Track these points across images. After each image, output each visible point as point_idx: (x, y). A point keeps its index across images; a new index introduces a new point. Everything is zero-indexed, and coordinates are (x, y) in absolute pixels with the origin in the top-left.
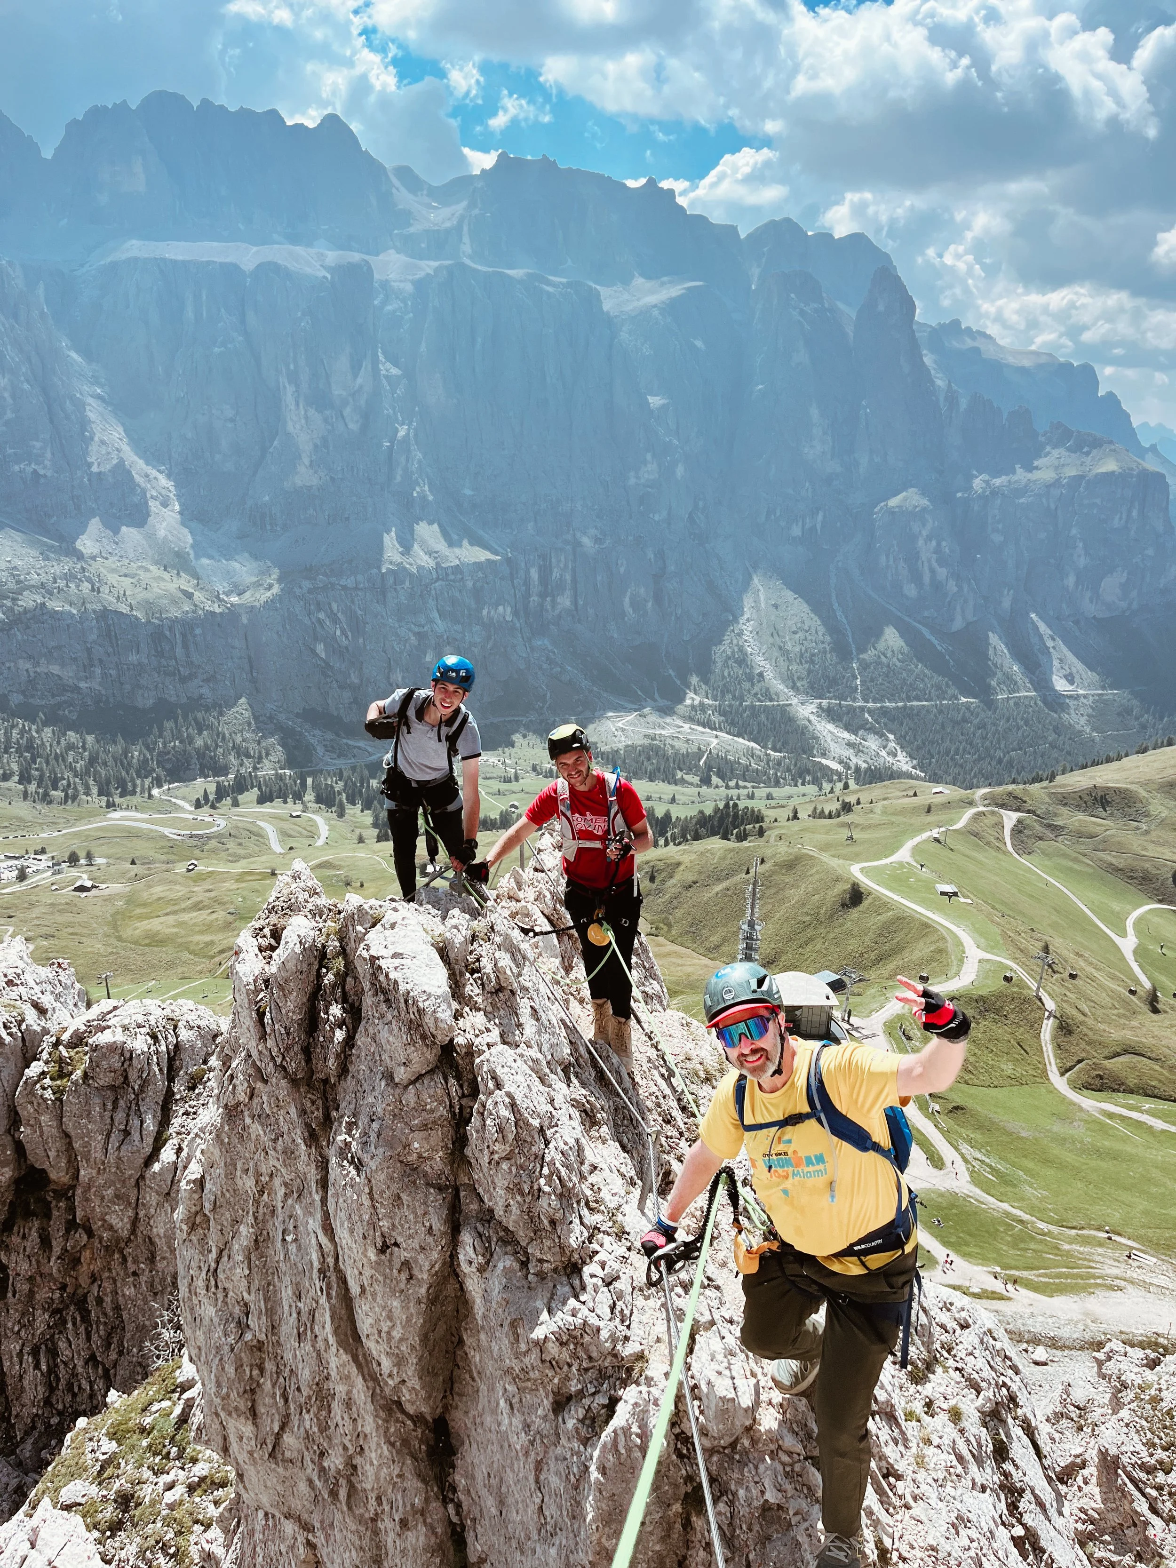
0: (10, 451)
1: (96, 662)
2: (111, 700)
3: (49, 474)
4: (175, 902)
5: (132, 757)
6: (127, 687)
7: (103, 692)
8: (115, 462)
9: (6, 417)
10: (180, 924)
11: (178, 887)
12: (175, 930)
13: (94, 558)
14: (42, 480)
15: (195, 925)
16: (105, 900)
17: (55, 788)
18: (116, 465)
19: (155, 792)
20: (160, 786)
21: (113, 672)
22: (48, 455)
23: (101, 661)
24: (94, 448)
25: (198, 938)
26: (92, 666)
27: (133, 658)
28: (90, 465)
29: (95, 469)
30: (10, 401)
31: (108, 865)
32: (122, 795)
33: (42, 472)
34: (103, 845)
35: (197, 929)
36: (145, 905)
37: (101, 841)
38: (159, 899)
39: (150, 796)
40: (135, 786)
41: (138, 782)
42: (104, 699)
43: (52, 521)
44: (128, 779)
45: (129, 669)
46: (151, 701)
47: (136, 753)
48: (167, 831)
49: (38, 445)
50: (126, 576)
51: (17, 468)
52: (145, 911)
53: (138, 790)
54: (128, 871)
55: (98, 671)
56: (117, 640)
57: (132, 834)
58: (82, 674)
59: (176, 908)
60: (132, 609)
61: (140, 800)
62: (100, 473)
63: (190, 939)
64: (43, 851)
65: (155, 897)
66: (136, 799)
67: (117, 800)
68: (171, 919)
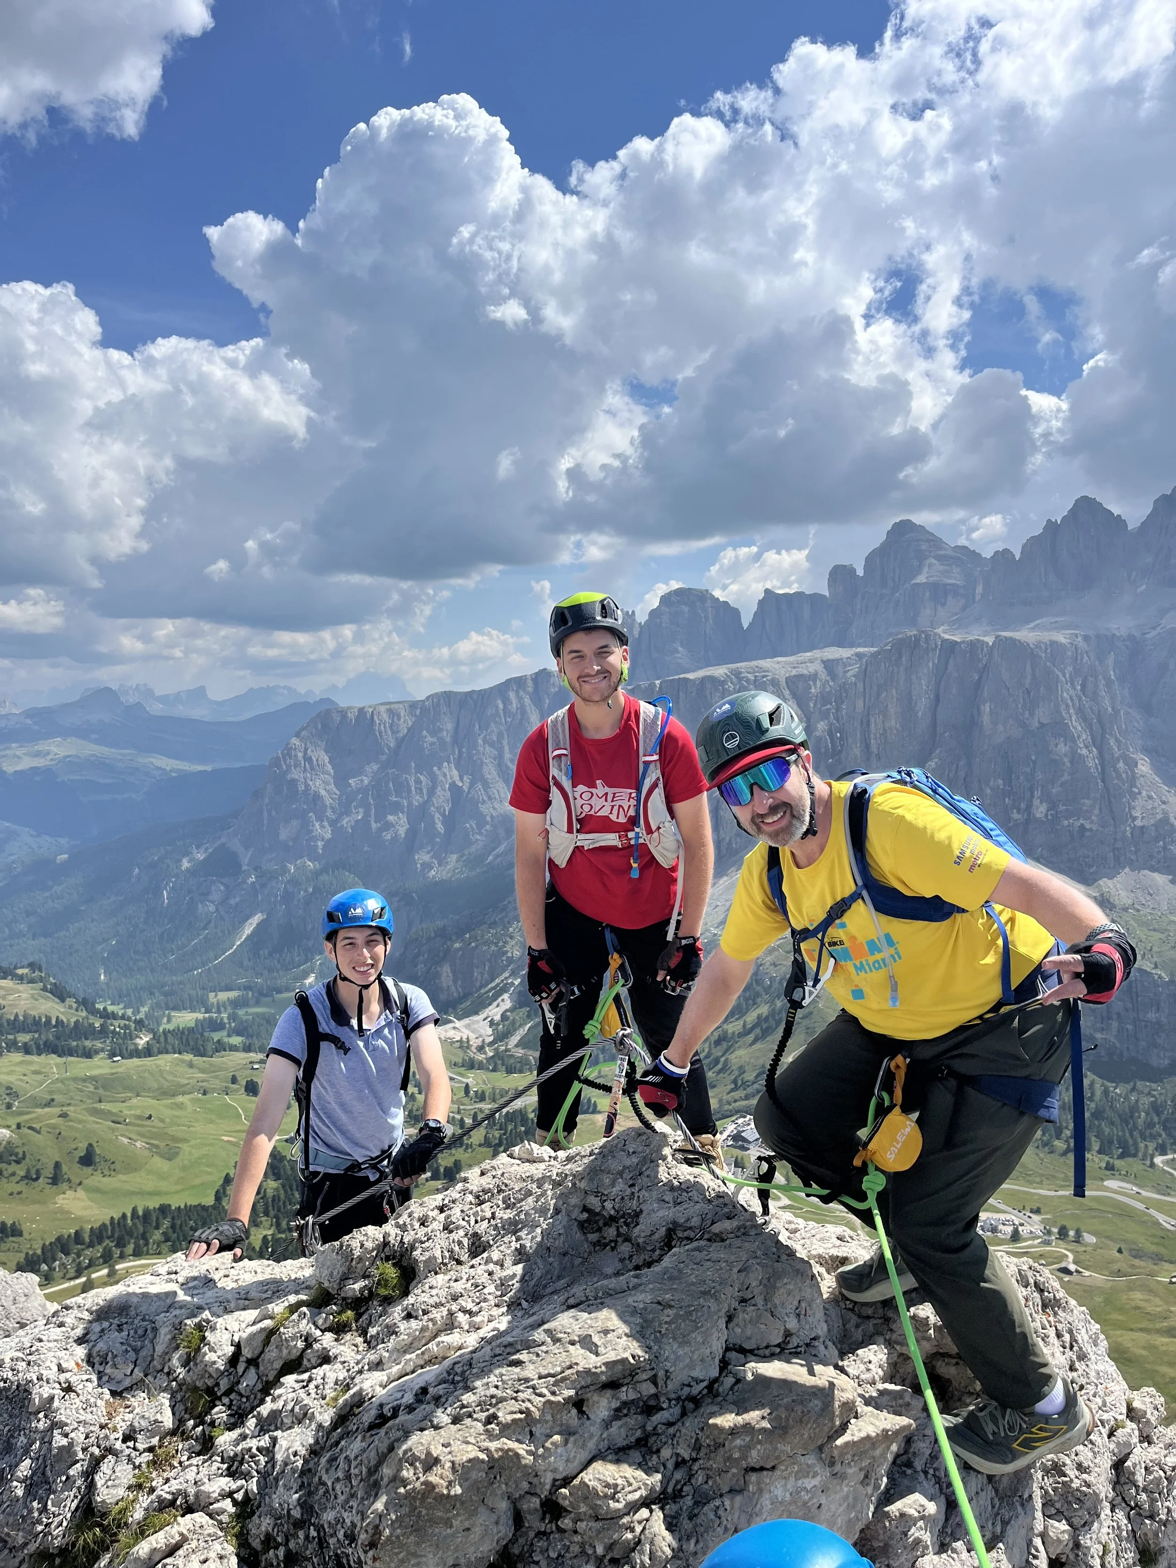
0: (1062, 808)
1: (1115, 1016)
2: (1125, 1054)
3: (1094, 828)
4: (1151, 1317)
5: (1139, 1117)
6: (1143, 1044)
7: (1118, 1045)
8: (1159, 817)
9: (1063, 779)
10: (1151, 1348)
11: (1157, 1301)
12: (1144, 1353)
13: (1125, 909)
14: (1087, 834)
15: (1165, 1353)
16: (1085, 1291)
17: (1058, 1138)
18: (1160, 820)
19: (1158, 1160)
20: (1164, 1153)
21: (1130, 1027)
22: (1096, 812)
23: (1118, 1014)
24: (1139, 803)
25: (1164, 1369)
26: (1110, 1018)
27: (1152, 1016)
28: (1134, 819)
29: (1138, 823)
30: (1068, 764)
31: (1096, 1247)
32: (1121, 1157)
33: (1088, 827)
34: (1095, 1217)
35: (1166, 1359)
36: (1121, 1310)
37: (1093, 1213)
38: (1137, 1308)
39: (1152, 1165)
40: (1137, 1149)
41: (1142, 1145)
42: (1118, 1051)
43: (1092, 870)
44: (1131, 1142)
45: (1146, 1026)
46: (1167, 1062)
47: (1143, 1114)
48: (1162, 1218)
49: (1087, 802)
50: (1155, 930)
51: (1066, 823)
52: (1120, 1317)
53: (1140, 1155)
54: (1113, 1261)
55: (1115, 1024)
56: (1137, 996)
57: (1125, 1213)
58: (1099, 1025)
59: (1151, 1326)
60: (1156, 967)
61: (1141, 1167)
62: (1142, 827)
63: (1158, 1368)
64: (1037, 1211)
65: (1133, 1304)
66: (1134, 1165)
67: (1118, 1163)
68: (1142, 1337)
